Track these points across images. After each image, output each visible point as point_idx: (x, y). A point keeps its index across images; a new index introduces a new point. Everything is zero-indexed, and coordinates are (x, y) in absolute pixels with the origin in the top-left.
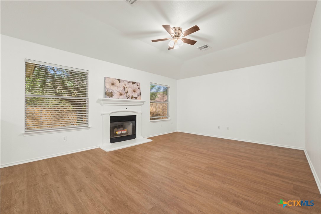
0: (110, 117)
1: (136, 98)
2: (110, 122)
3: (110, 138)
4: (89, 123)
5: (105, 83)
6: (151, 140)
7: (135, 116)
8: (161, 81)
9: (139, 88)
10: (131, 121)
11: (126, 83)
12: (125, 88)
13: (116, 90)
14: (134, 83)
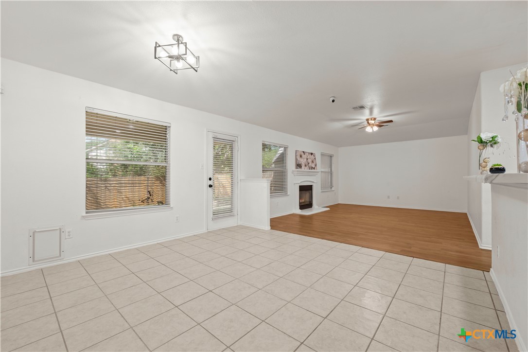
0: (300, 186)
1: (314, 168)
2: (300, 191)
3: (300, 206)
4: (288, 192)
5: (296, 156)
6: (329, 209)
7: (312, 186)
8: (329, 151)
9: (315, 159)
10: (308, 190)
11: (307, 154)
12: (307, 159)
13: (303, 161)
14: (312, 154)
